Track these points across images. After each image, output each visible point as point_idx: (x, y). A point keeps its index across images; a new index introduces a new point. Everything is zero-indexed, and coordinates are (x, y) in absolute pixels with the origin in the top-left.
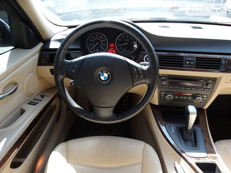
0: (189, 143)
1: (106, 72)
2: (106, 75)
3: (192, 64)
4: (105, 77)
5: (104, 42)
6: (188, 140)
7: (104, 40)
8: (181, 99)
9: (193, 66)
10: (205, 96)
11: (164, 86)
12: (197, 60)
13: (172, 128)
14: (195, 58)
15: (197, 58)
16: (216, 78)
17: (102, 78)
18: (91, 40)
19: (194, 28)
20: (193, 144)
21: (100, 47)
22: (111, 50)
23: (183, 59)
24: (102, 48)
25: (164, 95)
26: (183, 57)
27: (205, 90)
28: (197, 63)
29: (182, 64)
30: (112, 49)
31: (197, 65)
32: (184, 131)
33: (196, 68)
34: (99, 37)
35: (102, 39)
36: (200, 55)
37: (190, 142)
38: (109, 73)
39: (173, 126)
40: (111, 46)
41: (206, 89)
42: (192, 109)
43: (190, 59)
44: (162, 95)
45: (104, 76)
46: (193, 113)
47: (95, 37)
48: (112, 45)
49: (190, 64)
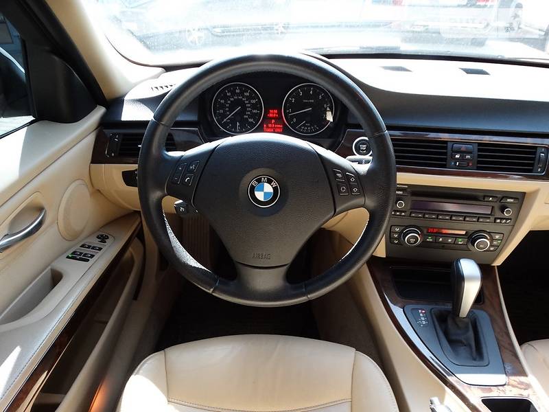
0: (463, 351)
1: (269, 182)
2: (268, 188)
3: (468, 159)
4: (265, 193)
5: (254, 106)
6: (461, 342)
7: (254, 101)
8: (441, 242)
9: (470, 164)
10: (497, 237)
11: (401, 212)
12: (479, 150)
13: (421, 315)
14: (476, 146)
15: (480, 144)
16: (524, 193)
17: (260, 196)
18: (222, 101)
19: (469, 71)
20: (472, 352)
21: (245, 116)
22: (270, 125)
23: (446, 148)
24: (250, 120)
25: (400, 233)
26: (446, 142)
27: (498, 221)
28: (479, 156)
29: (445, 160)
30: (273, 121)
31: (479, 162)
33: (478, 168)
34: (242, 93)
35: (249, 98)
36: (487, 139)
37: (465, 347)
38: (275, 184)
39: (422, 310)
40: (271, 115)
41: (501, 219)
42: (469, 268)
43: (463, 147)
44: (396, 233)
45: (264, 192)
46: (472, 278)
47: (233, 93)
48: (273, 113)
49: (462, 159)
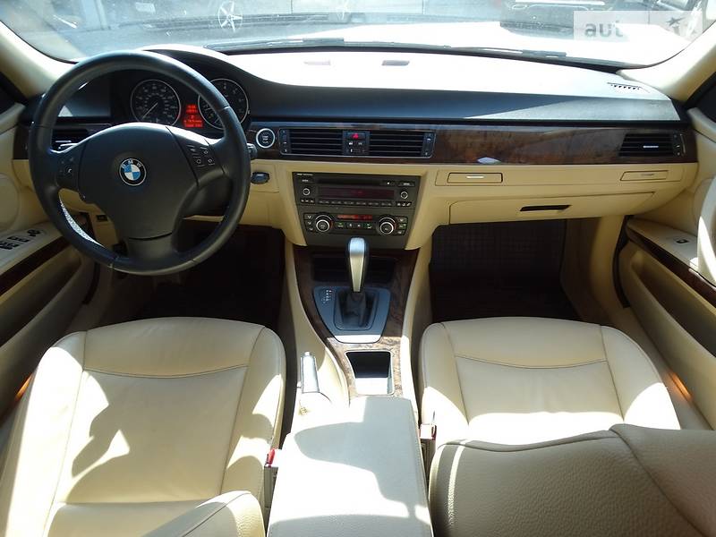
0: (353, 320)
1: (135, 163)
2: (135, 169)
4: (134, 173)
5: (171, 102)
6: (353, 313)
7: (170, 98)
8: (351, 228)
9: (363, 151)
10: (402, 221)
11: (310, 199)
12: (372, 137)
14: (368, 134)
15: (371, 132)
16: (419, 177)
17: (130, 176)
18: (140, 98)
20: (359, 321)
21: (165, 113)
22: (190, 121)
23: (341, 136)
24: (168, 116)
25: (313, 221)
26: (341, 131)
27: (399, 205)
28: (371, 143)
29: (340, 147)
30: (192, 116)
31: (371, 149)
32: (349, 297)
34: (158, 90)
35: (166, 95)
36: (379, 126)
37: (355, 317)
38: (140, 164)
39: (328, 289)
40: (190, 111)
41: (401, 203)
42: (357, 245)
43: (356, 135)
44: (309, 220)
45: (132, 171)
46: (357, 254)
47: (151, 90)
48: (191, 109)
49: (355, 146)
